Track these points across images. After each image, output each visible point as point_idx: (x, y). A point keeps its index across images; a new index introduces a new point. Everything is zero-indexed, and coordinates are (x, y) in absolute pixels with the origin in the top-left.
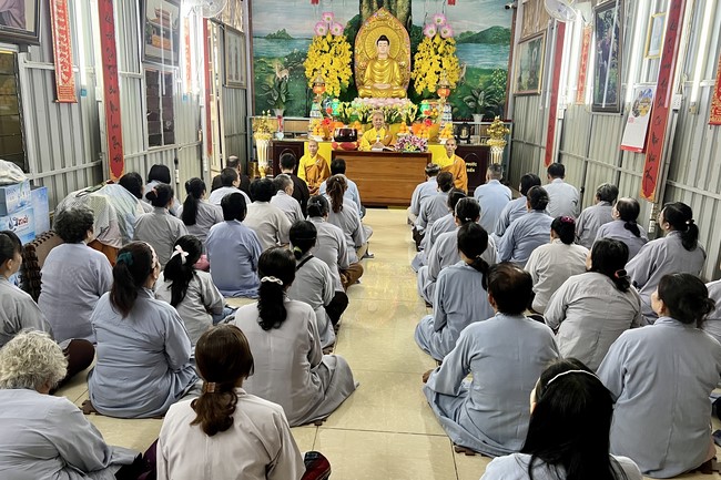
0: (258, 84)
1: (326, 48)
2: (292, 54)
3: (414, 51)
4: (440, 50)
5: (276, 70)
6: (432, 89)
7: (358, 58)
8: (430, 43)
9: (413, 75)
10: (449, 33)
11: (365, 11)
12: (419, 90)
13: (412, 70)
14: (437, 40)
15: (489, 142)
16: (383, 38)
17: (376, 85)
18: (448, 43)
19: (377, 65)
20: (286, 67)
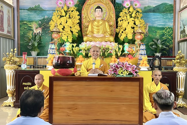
0: (22, 37)
1: (64, 14)
2: (44, 19)
3: (117, 16)
4: (133, 15)
5: (34, 28)
6: (130, 37)
7: (84, 20)
8: (127, 11)
9: (118, 30)
10: (138, 6)
12: (122, 38)
13: (117, 27)
14: (131, 10)
16: (99, 7)
17: (95, 35)
18: (138, 12)
19: (95, 23)
20: (40, 27)
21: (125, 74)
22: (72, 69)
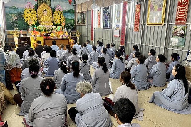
0: (7, 21)
1: (29, 12)
2: (18, 13)
4: (60, 14)
5: (13, 17)
6: (59, 23)
8: (57, 12)
9: (53, 20)
10: (61, 10)
12: (56, 23)
14: (59, 11)
15: (76, 36)
16: (45, 10)
17: (45, 22)
18: (61, 12)
19: (44, 17)
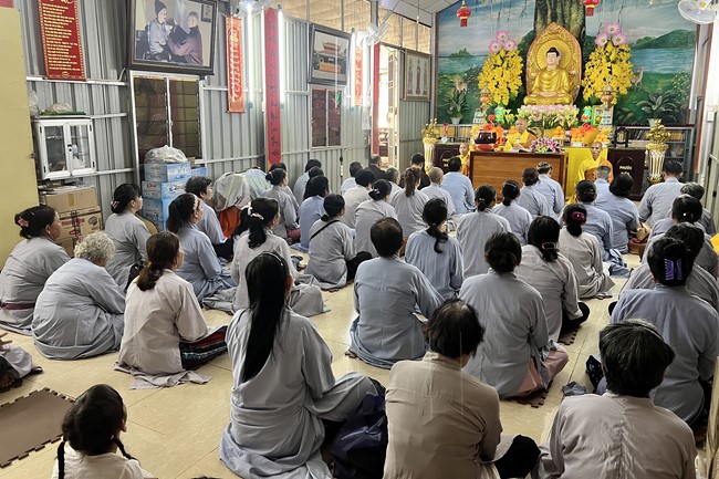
0: (440, 97)
1: (499, 62)
2: (471, 69)
3: (585, 59)
4: (612, 58)
5: (457, 84)
7: (529, 70)
8: (602, 51)
9: (583, 83)
10: (622, 40)
11: (539, 27)
13: (583, 78)
14: (609, 48)
16: (553, 50)
17: (542, 93)
18: (622, 50)
19: (546, 75)
20: (465, 81)
21: (544, 151)
22: (492, 145)
